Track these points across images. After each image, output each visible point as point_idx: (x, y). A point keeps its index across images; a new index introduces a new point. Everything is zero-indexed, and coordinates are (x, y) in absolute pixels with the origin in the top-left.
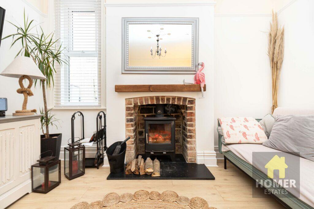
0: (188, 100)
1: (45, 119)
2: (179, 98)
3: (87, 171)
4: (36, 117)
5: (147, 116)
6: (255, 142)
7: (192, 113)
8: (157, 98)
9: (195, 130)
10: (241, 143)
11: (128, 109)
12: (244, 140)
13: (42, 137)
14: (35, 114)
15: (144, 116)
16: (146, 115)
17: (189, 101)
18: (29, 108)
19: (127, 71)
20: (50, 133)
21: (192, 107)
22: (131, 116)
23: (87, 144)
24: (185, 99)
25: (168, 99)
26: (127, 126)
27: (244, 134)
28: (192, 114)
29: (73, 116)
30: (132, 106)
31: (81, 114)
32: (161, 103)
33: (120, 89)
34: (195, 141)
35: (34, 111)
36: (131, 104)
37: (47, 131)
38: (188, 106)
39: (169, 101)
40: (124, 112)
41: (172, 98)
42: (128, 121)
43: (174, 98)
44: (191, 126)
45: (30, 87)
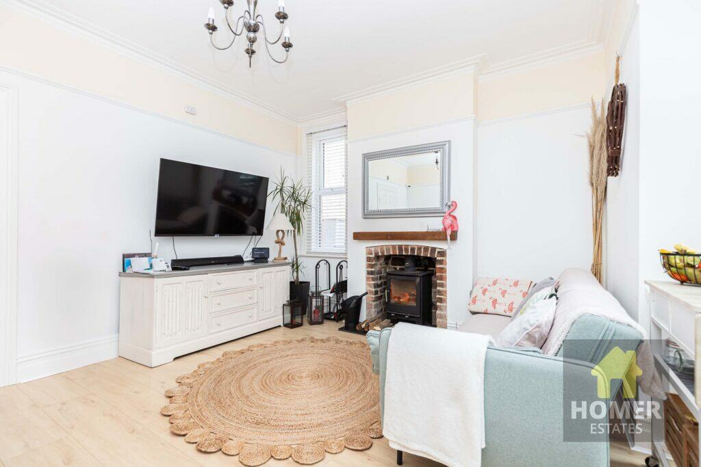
0: (437, 250)
1: (295, 266)
2: (426, 249)
3: (325, 321)
4: (287, 264)
5: (400, 269)
6: (505, 314)
7: (442, 268)
8: (400, 247)
9: (446, 292)
10: (488, 312)
11: (369, 259)
12: (491, 310)
13: (291, 283)
14: (287, 261)
15: (396, 269)
16: (398, 268)
17: (439, 252)
18: (283, 256)
19: (368, 215)
20: (300, 280)
21: (443, 260)
22: (372, 268)
23: (328, 295)
24: (434, 249)
25: (413, 250)
26: (368, 279)
27: (495, 302)
28: (443, 270)
29: (318, 264)
30: (373, 256)
31: (327, 262)
32: (404, 254)
33: (358, 236)
34: (446, 307)
35: (286, 258)
36: (372, 254)
37: (297, 277)
38: (438, 258)
39: (414, 252)
40: (364, 263)
41: (418, 248)
42: (369, 273)
43: (419, 248)
44: (442, 285)
45: (283, 238)
